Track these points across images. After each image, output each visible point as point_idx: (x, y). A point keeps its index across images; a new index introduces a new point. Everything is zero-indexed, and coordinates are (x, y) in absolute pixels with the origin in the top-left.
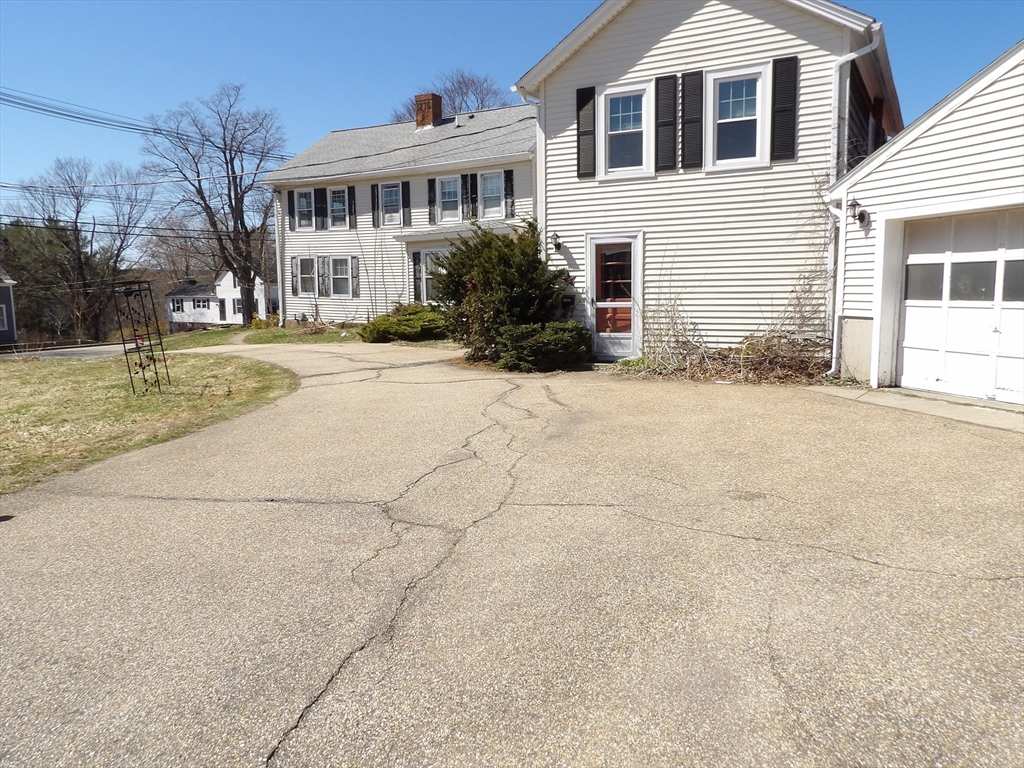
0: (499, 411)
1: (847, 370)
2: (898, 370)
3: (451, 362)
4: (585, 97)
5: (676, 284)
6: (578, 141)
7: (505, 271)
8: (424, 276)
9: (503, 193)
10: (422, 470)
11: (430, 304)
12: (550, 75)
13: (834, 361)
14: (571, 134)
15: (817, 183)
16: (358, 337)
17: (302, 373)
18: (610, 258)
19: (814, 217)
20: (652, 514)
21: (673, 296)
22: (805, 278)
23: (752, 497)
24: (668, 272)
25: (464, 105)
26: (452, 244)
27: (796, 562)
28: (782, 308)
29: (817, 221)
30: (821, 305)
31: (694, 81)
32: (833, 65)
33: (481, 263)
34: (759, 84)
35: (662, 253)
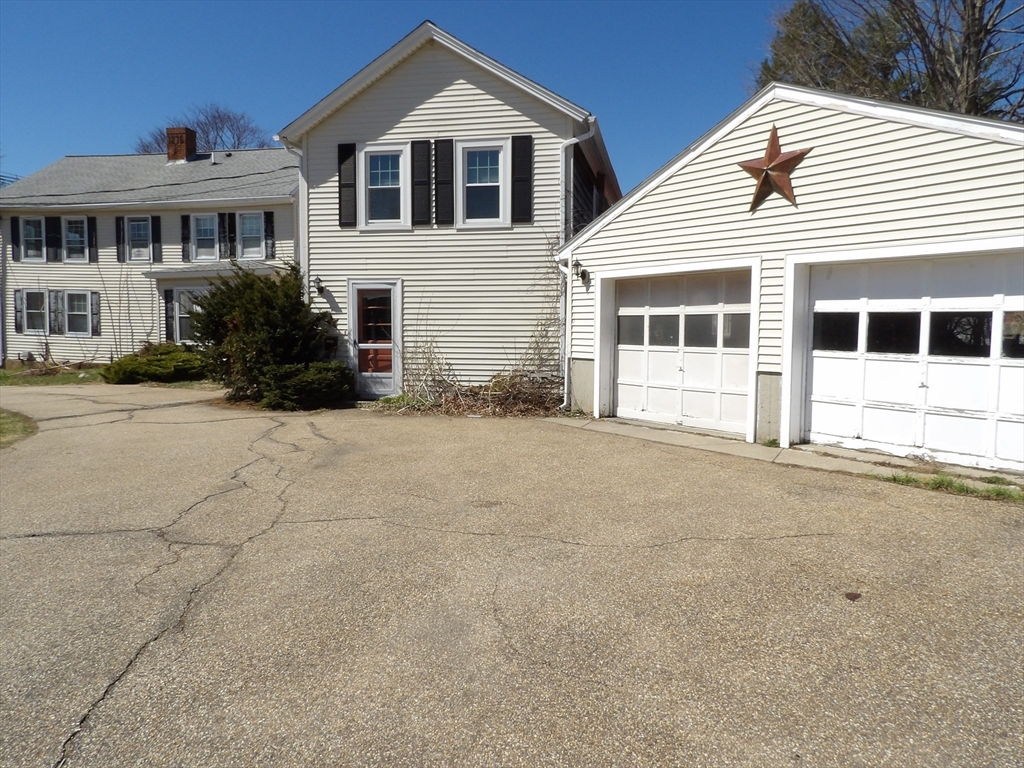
0: (264, 446)
1: (576, 404)
2: (614, 403)
3: (210, 403)
4: (347, 152)
5: (432, 328)
6: (340, 192)
7: (268, 312)
8: (177, 315)
9: (263, 234)
10: (193, 499)
11: (184, 344)
12: (313, 129)
13: (565, 396)
14: (333, 185)
15: (549, 244)
16: (100, 378)
17: (36, 416)
18: (372, 302)
19: (548, 273)
20: (408, 522)
21: (429, 339)
22: (542, 325)
23: (489, 505)
24: (425, 317)
25: (219, 140)
26: (211, 284)
27: (520, 547)
28: (524, 351)
29: (550, 276)
30: (555, 348)
31: (446, 147)
32: (560, 146)
33: (243, 304)
34: (501, 156)
35: (419, 300)
